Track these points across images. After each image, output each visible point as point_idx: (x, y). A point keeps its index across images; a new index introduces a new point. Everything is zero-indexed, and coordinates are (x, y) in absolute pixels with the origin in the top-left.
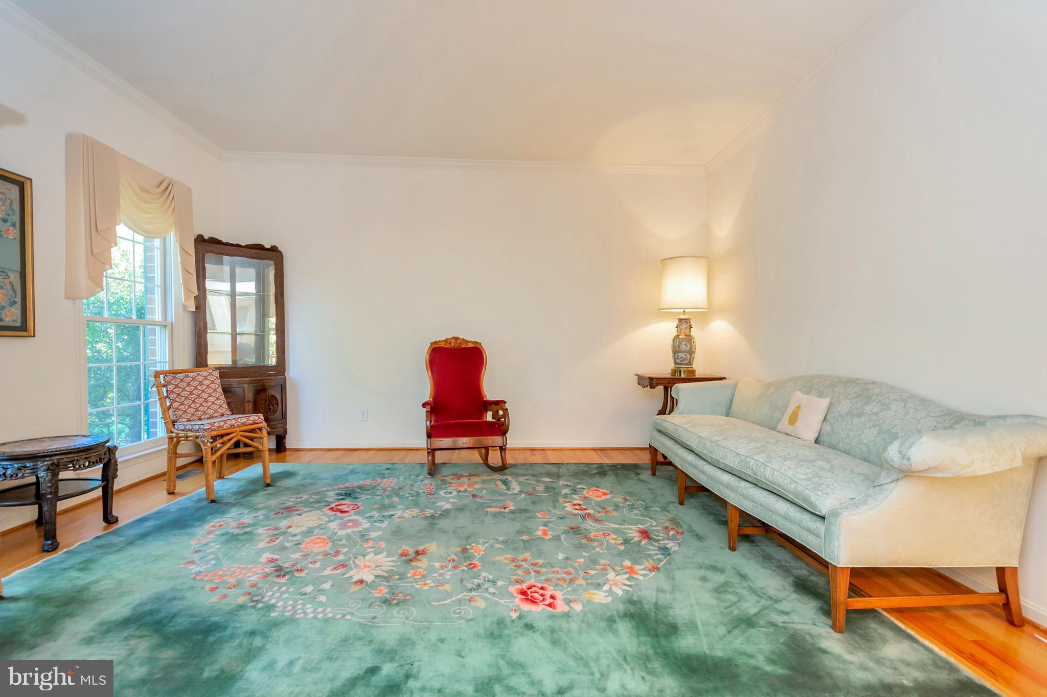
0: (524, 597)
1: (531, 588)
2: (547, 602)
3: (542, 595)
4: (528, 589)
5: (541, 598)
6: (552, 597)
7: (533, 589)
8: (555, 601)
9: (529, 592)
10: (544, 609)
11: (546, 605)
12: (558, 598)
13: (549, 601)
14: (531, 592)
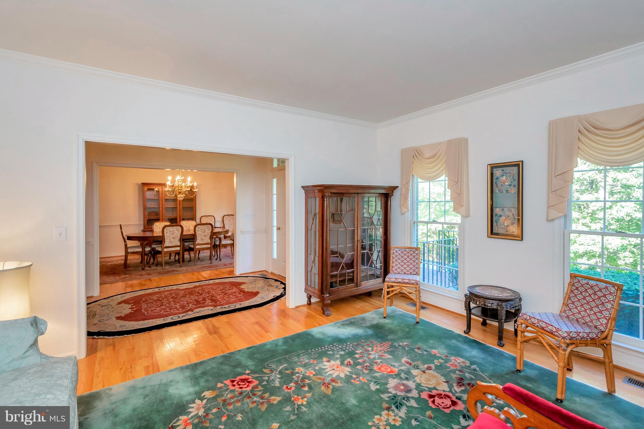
0: (248, 380)
1: (247, 386)
2: (236, 382)
3: (240, 385)
4: (248, 385)
5: (240, 383)
6: (234, 385)
7: (246, 386)
8: (232, 384)
9: (247, 384)
10: (236, 378)
11: (235, 380)
12: (231, 386)
13: (234, 383)
14: (246, 384)
